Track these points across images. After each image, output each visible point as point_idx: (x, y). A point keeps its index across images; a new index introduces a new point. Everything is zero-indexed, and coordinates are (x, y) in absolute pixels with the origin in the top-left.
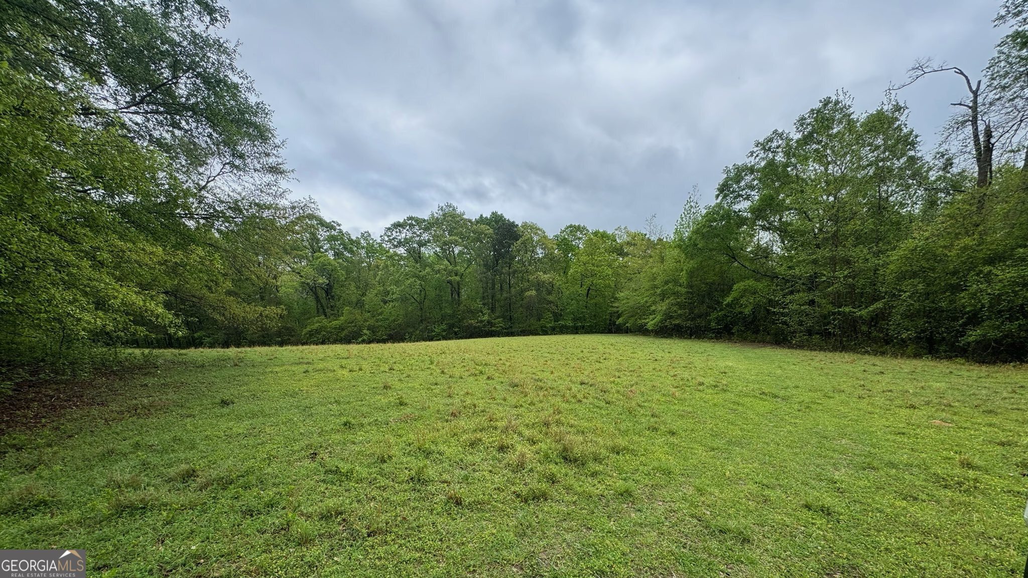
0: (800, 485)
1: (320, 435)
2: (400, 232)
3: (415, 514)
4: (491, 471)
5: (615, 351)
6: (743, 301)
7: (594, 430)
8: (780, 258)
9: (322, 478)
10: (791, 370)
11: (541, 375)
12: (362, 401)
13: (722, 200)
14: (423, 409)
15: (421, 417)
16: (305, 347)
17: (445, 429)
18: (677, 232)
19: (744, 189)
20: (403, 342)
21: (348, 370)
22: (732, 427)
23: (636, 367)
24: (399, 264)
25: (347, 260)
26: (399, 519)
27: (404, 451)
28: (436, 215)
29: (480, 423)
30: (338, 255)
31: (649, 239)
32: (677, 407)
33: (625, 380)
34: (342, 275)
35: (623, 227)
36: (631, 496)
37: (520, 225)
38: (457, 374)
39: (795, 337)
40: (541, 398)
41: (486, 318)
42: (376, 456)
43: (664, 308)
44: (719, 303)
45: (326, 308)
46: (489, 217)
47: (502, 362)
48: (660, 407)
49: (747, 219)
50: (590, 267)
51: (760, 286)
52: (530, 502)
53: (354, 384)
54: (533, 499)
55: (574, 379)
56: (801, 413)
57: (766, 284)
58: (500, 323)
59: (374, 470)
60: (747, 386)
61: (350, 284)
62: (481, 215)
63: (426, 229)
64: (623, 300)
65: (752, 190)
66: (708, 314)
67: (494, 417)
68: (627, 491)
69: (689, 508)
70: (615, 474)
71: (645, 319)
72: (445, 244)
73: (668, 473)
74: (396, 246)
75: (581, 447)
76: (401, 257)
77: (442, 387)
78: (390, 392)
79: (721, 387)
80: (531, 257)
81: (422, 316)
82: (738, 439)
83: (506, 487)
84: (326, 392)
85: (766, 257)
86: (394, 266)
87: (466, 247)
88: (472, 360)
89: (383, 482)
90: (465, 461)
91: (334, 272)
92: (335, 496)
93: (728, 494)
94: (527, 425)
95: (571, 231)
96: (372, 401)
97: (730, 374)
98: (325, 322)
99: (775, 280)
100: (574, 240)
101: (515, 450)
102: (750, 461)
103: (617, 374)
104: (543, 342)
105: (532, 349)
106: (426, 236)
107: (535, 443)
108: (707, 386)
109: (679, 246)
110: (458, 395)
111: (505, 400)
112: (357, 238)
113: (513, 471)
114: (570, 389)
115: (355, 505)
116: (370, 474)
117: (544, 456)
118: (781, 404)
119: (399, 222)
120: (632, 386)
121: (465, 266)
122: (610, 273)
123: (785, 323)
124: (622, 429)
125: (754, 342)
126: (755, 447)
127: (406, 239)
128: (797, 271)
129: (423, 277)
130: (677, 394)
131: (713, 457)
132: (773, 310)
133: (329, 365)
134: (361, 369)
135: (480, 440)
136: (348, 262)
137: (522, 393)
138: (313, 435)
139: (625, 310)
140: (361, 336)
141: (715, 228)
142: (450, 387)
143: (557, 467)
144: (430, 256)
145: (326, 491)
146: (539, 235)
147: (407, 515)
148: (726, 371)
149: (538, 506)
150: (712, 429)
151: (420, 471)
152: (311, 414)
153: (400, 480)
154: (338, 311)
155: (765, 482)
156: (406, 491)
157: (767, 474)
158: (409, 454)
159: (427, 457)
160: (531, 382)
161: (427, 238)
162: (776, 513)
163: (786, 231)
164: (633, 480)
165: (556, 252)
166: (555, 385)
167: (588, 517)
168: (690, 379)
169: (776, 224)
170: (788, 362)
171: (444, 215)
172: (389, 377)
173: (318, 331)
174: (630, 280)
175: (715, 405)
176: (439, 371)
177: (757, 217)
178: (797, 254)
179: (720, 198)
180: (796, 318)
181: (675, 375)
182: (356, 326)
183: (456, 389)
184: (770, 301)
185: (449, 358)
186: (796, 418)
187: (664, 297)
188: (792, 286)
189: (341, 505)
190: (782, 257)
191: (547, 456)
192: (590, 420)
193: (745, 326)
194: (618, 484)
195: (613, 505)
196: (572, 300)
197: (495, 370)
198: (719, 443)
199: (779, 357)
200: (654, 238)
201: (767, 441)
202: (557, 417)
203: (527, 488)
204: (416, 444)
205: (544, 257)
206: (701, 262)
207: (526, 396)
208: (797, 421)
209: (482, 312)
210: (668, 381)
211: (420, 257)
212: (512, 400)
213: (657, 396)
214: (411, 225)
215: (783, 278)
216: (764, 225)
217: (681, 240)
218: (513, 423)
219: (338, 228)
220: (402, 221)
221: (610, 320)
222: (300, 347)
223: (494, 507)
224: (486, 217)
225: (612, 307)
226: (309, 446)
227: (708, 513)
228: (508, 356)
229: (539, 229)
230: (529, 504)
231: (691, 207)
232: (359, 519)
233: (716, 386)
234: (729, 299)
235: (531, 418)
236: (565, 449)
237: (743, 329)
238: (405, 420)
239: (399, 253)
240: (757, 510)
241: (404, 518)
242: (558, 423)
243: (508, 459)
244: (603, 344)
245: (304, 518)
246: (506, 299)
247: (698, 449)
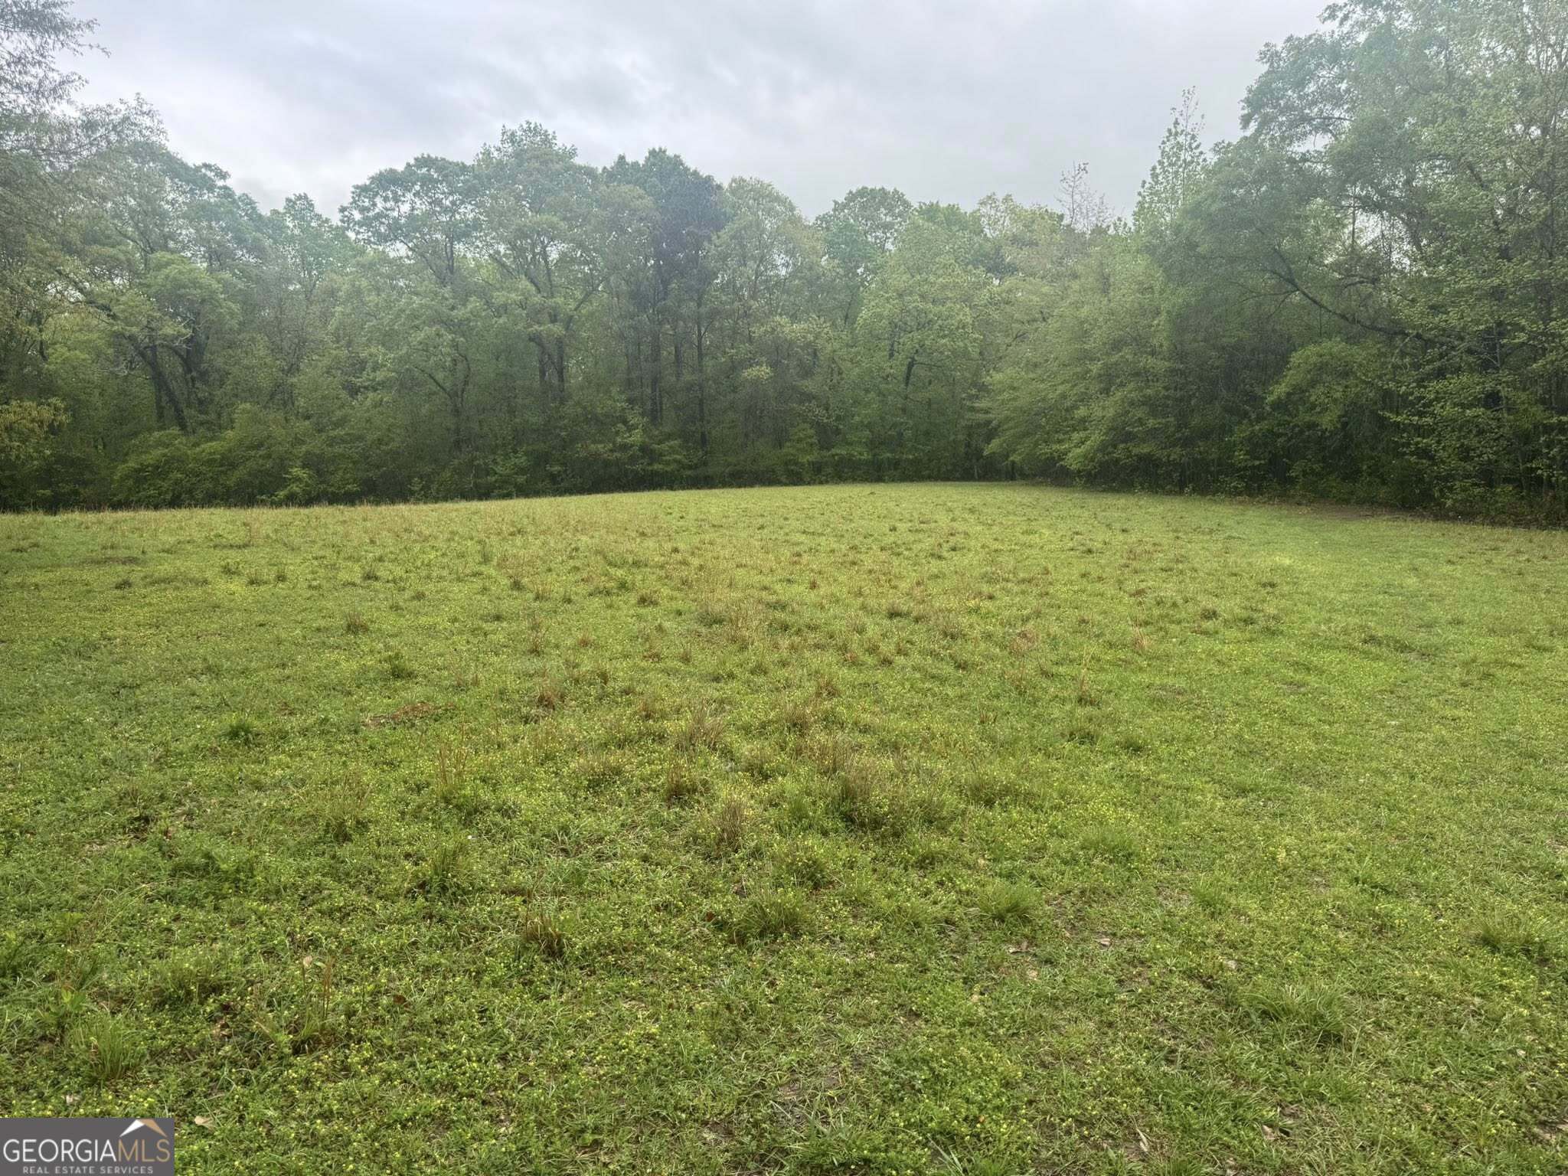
0: (1468, 886)
1: (160, 763)
2: (396, 200)
3: (431, 986)
4: (645, 859)
5: (979, 528)
6: (1316, 395)
7: (925, 740)
8: (1410, 283)
9: (164, 887)
10: (1444, 577)
11: (785, 593)
12: (284, 666)
13: (1258, 132)
14: (460, 687)
15: (451, 711)
16: (121, 515)
17: (524, 742)
18: (1141, 211)
19: (1314, 103)
20: (406, 501)
21: (245, 580)
22: (1292, 730)
23: (1037, 570)
24: (394, 288)
25: (245, 274)
26: (385, 1000)
27: (401, 807)
28: (496, 154)
29: (617, 725)
30: (217, 256)
31: (1069, 229)
32: (1144, 678)
33: (1009, 603)
34: (232, 314)
35: (1000, 196)
36: (1026, 921)
37: (726, 186)
38: (557, 591)
39: (1451, 489)
40: (785, 654)
41: (636, 437)
42: (322, 822)
43: (1111, 413)
44: (1255, 400)
45: (183, 406)
46: (642, 162)
47: (679, 557)
48: (1102, 676)
49: (1321, 179)
50: (914, 302)
51: (1359, 354)
52: (753, 942)
53: (261, 618)
54: (761, 935)
55: (872, 603)
56: (1468, 693)
57: (1375, 351)
58: (673, 452)
59: (315, 862)
60: (1330, 620)
61: (253, 339)
62: (622, 158)
63: (469, 193)
64: (1001, 392)
65: (1337, 105)
66: (1225, 430)
67: (658, 706)
68: (1014, 908)
69: (1180, 953)
70: (981, 862)
71: (1060, 442)
72: (522, 234)
73: (1123, 855)
74: (383, 239)
75: (889, 786)
76: (400, 266)
77: (514, 626)
78: (364, 642)
79: (1262, 623)
80: (758, 274)
81: (457, 431)
82: (1308, 763)
83: (688, 901)
84: (181, 642)
85: (1375, 281)
86: (378, 290)
87: (580, 245)
88: (598, 552)
89: (339, 895)
90: (574, 832)
91: (208, 307)
92: (202, 939)
93: (1284, 913)
94: (746, 729)
95: (863, 207)
96: (313, 666)
97: (1286, 589)
98: (181, 443)
99: (1398, 341)
100: (874, 229)
101: (714, 798)
102: (1341, 822)
103: (986, 589)
104: (789, 503)
105: (760, 521)
106: (467, 212)
107: (766, 777)
108: (1226, 621)
109: (1150, 249)
110: (557, 646)
111: (686, 659)
112: (275, 212)
113: (707, 857)
114: (861, 631)
115: (259, 964)
116: (304, 874)
117: (792, 812)
118: (1419, 668)
119: (392, 171)
120: (1025, 620)
121: (579, 295)
122: (969, 320)
123: (1425, 453)
124: (1000, 736)
125: (1347, 502)
126: (1352, 783)
127: (411, 217)
128: (1453, 318)
129: (461, 322)
130: (1145, 642)
131: (1244, 813)
132: (1394, 418)
133: (190, 566)
134: (281, 578)
135: (618, 771)
136: (249, 278)
137: (734, 640)
138: (139, 765)
139: (1008, 419)
140: (283, 483)
141: (1243, 203)
142: (535, 627)
143: (828, 844)
144: (479, 266)
145: (174, 927)
146: (777, 214)
147: (407, 990)
148: (1276, 580)
149: (774, 952)
150: (1238, 737)
151: (448, 862)
152: (137, 706)
153: (389, 889)
154: (219, 415)
155: (1379, 877)
156: (404, 920)
157: (1384, 857)
158: (416, 815)
159: (467, 823)
160: (758, 612)
161: (471, 216)
162: (1410, 961)
163: (1422, 214)
164: (1032, 877)
165: (824, 261)
166: (820, 617)
167: (912, 983)
168: (1180, 602)
169: (1397, 193)
170: (1436, 557)
171: (518, 155)
172: (362, 599)
173: (160, 470)
174: (1020, 337)
175: (1247, 672)
176: (505, 582)
177: (1349, 175)
178: (1453, 273)
179: (1253, 126)
180: (1452, 441)
181: (1139, 593)
182: (269, 456)
183: (553, 629)
184: (1387, 395)
185: (536, 546)
186: (1457, 704)
187: (1110, 383)
188: (1441, 356)
189: (219, 966)
190: (1415, 281)
191: (798, 814)
192: (913, 712)
193: (1324, 459)
194: (990, 889)
195: (979, 948)
196: (867, 391)
197: (660, 578)
198: (1259, 774)
199: (1411, 541)
200: (1082, 226)
201: (1383, 767)
202: (827, 705)
203: (745, 904)
204: (438, 786)
205: (793, 275)
206: (1207, 290)
207: (743, 648)
208: (1460, 713)
209: (625, 422)
210: (1121, 608)
211: (451, 269)
212: (706, 660)
213: (1093, 648)
214: (427, 182)
215: (1419, 336)
216: (1368, 197)
217: (1155, 232)
218: (709, 721)
219: (220, 183)
220: (400, 167)
221: (968, 445)
222: (108, 516)
223: (655, 958)
224: (636, 164)
225: (972, 409)
226: (128, 797)
227: (1232, 964)
228: (696, 540)
229: (777, 199)
230: (750, 950)
231: (1180, 146)
232: (270, 1004)
233: (1249, 621)
234: (1280, 390)
235: (755, 708)
236: (848, 794)
237: (1317, 467)
238: (407, 718)
239: (392, 255)
240: (1359, 954)
241: (400, 999)
242: (830, 721)
243: (692, 824)
244: (950, 510)
245: (107, 1007)
246: (689, 387)
247: (1202, 792)
